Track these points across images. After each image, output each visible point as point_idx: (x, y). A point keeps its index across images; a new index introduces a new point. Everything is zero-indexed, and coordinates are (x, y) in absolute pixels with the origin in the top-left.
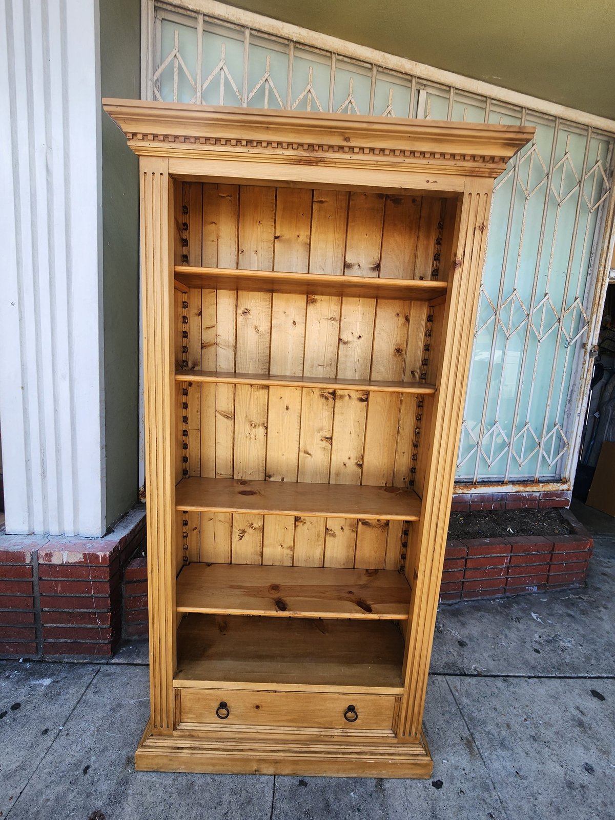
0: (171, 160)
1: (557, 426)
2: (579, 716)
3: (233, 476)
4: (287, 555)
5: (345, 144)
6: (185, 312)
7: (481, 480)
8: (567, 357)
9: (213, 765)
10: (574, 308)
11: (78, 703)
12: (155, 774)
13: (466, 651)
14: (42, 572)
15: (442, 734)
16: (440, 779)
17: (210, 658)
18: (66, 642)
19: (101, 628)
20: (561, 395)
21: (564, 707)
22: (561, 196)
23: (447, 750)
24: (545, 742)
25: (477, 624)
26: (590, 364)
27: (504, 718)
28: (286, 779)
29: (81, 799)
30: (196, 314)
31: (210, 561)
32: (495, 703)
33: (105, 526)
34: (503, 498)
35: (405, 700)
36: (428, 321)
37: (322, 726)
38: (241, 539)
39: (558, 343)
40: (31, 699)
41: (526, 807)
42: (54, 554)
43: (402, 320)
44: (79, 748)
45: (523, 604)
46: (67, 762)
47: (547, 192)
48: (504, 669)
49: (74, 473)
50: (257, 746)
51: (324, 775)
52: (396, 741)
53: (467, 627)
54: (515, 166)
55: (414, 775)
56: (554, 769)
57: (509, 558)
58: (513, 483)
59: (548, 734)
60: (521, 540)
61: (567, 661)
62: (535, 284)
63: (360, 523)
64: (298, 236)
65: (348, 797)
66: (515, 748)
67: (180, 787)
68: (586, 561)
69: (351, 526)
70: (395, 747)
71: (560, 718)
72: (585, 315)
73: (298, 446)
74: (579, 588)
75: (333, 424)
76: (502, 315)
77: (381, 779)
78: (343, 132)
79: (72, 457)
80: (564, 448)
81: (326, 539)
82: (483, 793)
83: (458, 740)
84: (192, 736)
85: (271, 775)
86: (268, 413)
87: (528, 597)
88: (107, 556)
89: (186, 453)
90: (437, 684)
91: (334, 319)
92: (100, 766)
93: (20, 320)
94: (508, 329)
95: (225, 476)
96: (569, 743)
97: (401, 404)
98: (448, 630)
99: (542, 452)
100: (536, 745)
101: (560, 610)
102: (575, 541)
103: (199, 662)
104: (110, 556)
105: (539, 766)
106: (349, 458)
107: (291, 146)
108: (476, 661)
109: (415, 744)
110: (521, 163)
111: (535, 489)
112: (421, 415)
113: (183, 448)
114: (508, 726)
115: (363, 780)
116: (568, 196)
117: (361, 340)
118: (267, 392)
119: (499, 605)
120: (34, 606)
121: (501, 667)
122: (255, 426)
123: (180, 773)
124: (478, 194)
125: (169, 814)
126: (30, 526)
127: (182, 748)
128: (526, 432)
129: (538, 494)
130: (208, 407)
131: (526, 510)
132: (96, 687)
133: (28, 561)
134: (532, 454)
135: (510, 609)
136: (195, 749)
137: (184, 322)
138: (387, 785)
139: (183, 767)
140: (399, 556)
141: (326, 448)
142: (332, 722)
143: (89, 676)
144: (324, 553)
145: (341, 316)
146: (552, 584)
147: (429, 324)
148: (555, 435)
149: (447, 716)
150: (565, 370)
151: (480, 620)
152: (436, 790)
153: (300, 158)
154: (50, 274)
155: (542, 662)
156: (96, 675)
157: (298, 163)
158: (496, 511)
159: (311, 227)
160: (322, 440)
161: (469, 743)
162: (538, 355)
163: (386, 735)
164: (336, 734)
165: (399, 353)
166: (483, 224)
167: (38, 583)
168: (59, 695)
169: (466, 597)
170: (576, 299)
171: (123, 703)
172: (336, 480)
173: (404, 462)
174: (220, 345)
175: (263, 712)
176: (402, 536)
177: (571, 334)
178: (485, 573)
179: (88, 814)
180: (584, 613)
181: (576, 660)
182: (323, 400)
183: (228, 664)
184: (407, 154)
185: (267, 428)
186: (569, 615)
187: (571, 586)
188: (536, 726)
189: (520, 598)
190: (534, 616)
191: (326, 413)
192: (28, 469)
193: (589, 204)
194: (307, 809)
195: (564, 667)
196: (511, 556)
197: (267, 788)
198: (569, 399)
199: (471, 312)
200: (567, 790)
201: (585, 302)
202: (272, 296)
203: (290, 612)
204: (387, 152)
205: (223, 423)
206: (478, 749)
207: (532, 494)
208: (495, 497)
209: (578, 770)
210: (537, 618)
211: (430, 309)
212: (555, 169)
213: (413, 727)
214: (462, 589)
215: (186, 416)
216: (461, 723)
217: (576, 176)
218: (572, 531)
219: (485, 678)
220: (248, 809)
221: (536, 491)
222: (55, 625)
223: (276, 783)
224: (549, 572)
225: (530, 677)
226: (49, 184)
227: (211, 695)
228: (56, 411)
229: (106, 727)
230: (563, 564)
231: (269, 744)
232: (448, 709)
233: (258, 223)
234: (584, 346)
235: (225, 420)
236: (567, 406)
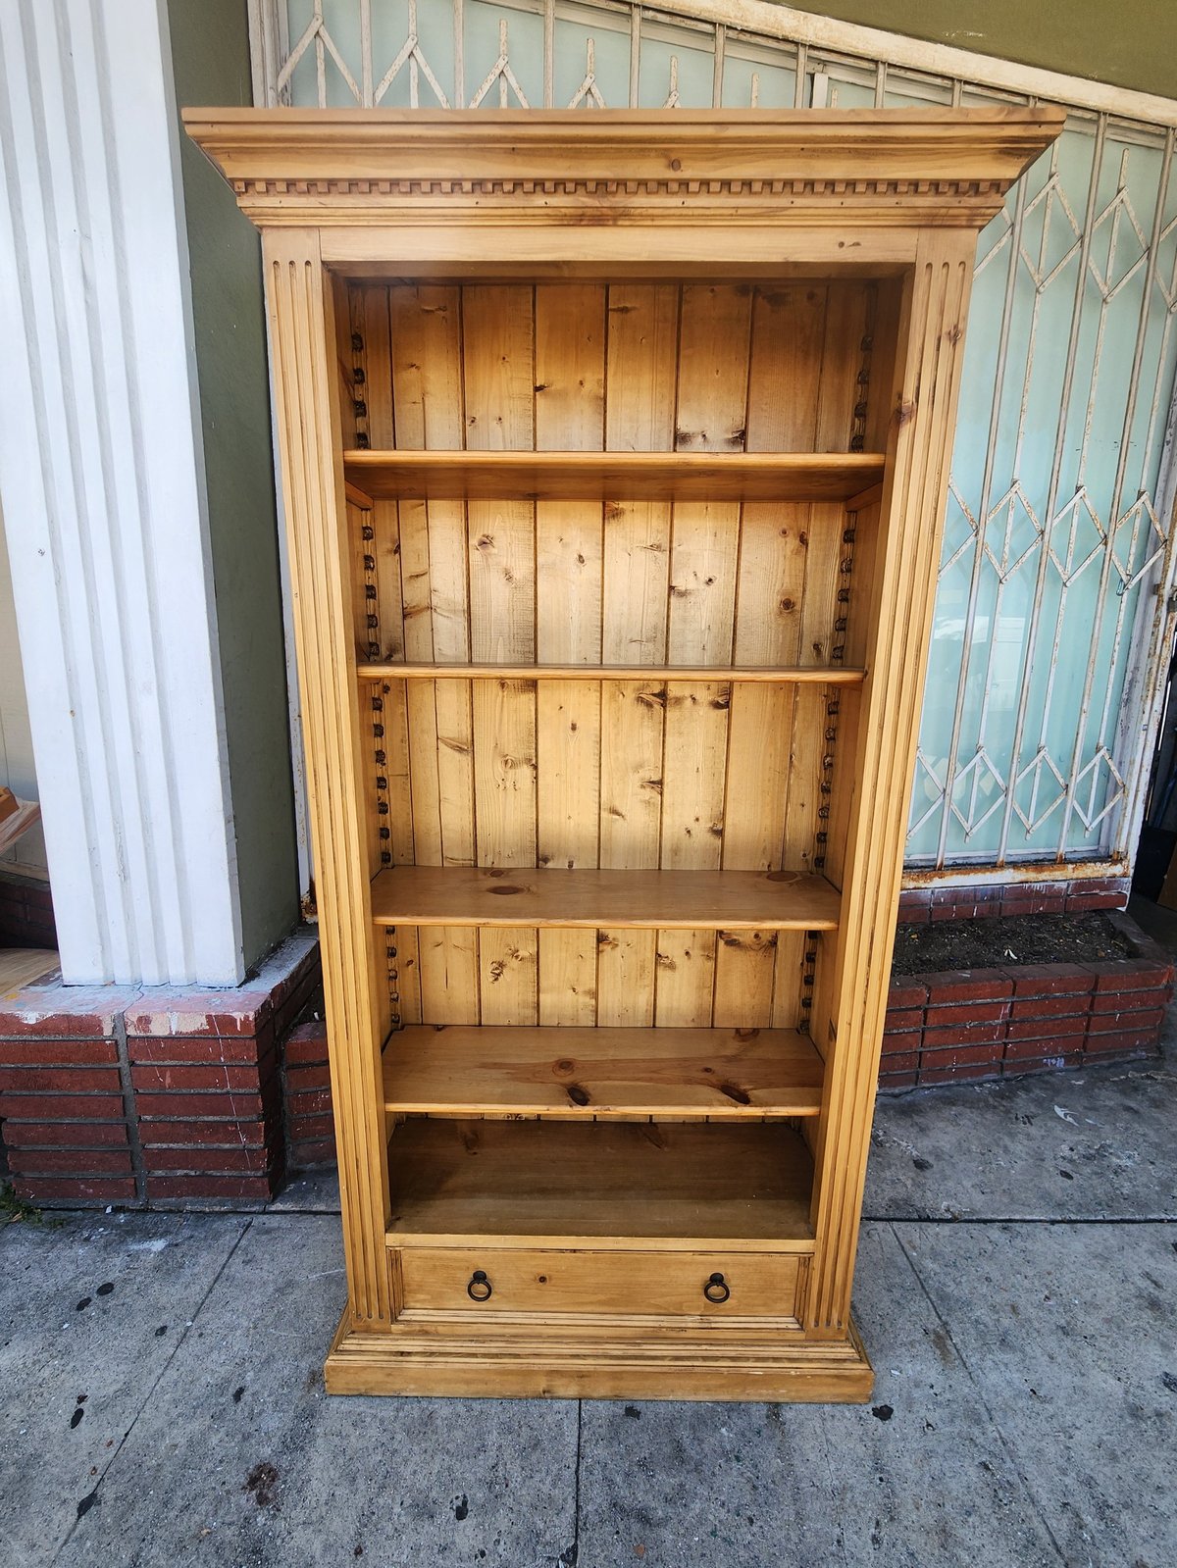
0: (324, 233)
1: (1102, 752)
2: (1151, 1290)
3: (476, 861)
4: (585, 1006)
5: (670, 174)
6: (368, 547)
7: (951, 862)
8: (1122, 613)
9: (467, 1382)
10: (1137, 513)
11: (215, 1282)
12: (362, 1399)
13: (929, 1178)
14: (135, 1052)
15: (887, 1325)
16: (888, 1404)
17: (452, 1194)
18: (186, 1176)
19: (249, 1150)
20: (1110, 691)
21: (1120, 1275)
22: (1109, 282)
23: (898, 1353)
24: (1086, 1337)
25: (950, 1129)
26: (1168, 626)
27: (1005, 1295)
28: (601, 1405)
29: (233, 1444)
30: (389, 552)
31: (442, 1022)
32: (987, 1269)
33: (243, 967)
34: (995, 895)
35: (817, 1263)
36: (845, 541)
37: (662, 1311)
38: (496, 979)
39: (1103, 585)
40: (132, 1276)
41: (1051, 1450)
42: (154, 1018)
43: (793, 542)
44: (224, 1357)
45: (1038, 1091)
46: (204, 1382)
47: (1080, 274)
48: (1003, 1208)
49: (180, 869)
50: (545, 1348)
51: (671, 1398)
52: (801, 1336)
53: (931, 1134)
54: (1013, 225)
55: (838, 1396)
56: (1104, 1385)
57: (1009, 1005)
58: (1015, 865)
59: (1092, 1323)
60: (1033, 971)
61: (1125, 1192)
62: (1056, 468)
63: (721, 943)
64: (581, 383)
65: (718, 1436)
66: (1028, 1349)
67: (408, 1421)
68: (1161, 1007)
69: (704, 948)
70: (801, 1347)
71: (1114, 1293)
72: (1158, 527)
73: (597, 800)
74: (1147, 1059)
75: (663, 754)
76: (989, 535)
77: (777, 1405)
78: (666, 149)
79: (174, 839)
80: (1115, 793)
81: (658, 974)
82: (970, 1427)
83: (919, 1335)
84: (427, 1333)
85: (573, 1399)
86: (537, 740)
87: (1047, 1078)
88: (251, 1019)
89: (386, 819)
90: (876, 1238)
91: (658, 548)
92: (264, 1387)
93: (58, 583)
94: (1002, 562)
95: (461, 862)
96: (1132, 1338)
97: (795, 710)
98: (894, 1142)
99: (1072, 802)
100: (1068, 1342)
101: (1110, 1099)
102: (1139, 969)
103: (431, 1202)
104: (256, 1019)
105: (1075, 1379)
106: (697, 819)
107: (562, 187)
108: (948, 1195)
109: (839, 1341)
110: (1026, 215)
111: (1058, 875)
112: (834, 730)
113: (380, 812)
114: (1014, 1309)
115: (743, 1406)
116: (1125, 281)
117: (712, 586)
118: (533, 698)
119: (990, 1093)
120: (125, 1112)
121: (996, 1205)
122: (514, 765)
123: (407, 1397)
124: (946, 264)
125: (391, 1468)
126: (106, 969)
127: (409, 1354)
128: (1039, 765)
129: (1064, 885)
130: (422, 731)
131: (1040, 916)
132: (246, 1251)
133: (107, 1032)
134: (1052, 809)
135: (1013, 1101)
136: (432, 1354)
137: (367, 568)
138: (788, 1414)
139: (412, 1386)
140: (797, 1002)
141: (652, 801)
142: (681, 1303)
143: (234, 1235)
144: (655, 1000)
145: (671, 542)
146: (1094, 1053)
147: (848, 547)
148: (1097, 769)
149: (897, 1294)
150: (1118, 639)
151: (955, 1121)
152: (880, 1423)
153: (580, 212)
154: (106, 490)
155: (1077, 1195)
156: (245, 1232)
157: (578, 223)
158: (983, 919)
159: (606, 364)
160: (643, 787)
161: (940, 1340)
162: (1062, 612)
163: (783, 1326)
164: (690, 1325)
165: (788, 608)
166: (956, 327)
167: (128, 1070)
168: (180, 1267)
169: (927, 1081)
170: (1140, 494)
171: (297, 1278)
172: (673, 862)
173: (803, 823)
174: (438, 610)
175: (554, 1288)
176: (802, 964)
177: (1130, 567)
178: (962, 1035)
179: (248, 1469)
180: (1157, 1104)
181: (1143, 1191)
182: (642, 709)
183: (484, 1204)
184: (798, 188)
185: (536, 767)
186: (1129, 1109)
187: (1132, 1055)
188: (1068, 1308)
189: (1030, 1080)
190: (1059, 1112)
191: (649, 734)
192: (95, 867)
193: (1166, 295)
194: (642, 1456)
195: (1119, 1202)
196: (1013, 1003)
197: (566, 1421)
198: (1125, 697)
199: (933, 513)
200: (1129, 1421)
201: (1159, 501)
202: (535, 508)
203: (596, 1108)
204: (757, 187)
205: (452, 761)
206: (958, 1350)
207: (1053, 885)
208: (978, 894)
209: (1149, 1385)
210: (1065, 1115)
211: (849, 517)
212: (1096, 225)
213: (834, 1311)
214: (920, 1067)
215: (381, 751)
216: (923, 1304)
217: (1141, 237)
218: (1133, 953)
219: (967, 1225)
220: (534, 1458)
221: (1061, 878)
222: (165, 1146)
223: (583, 1413)
224: (1087, 1030)
225: (1053, 1222)
226: (91, 310)
227: (455, 1260)
228: (137, 754)
229: (269, 1320)
230: (1115, 1015)
231: (566, 1343)
232: (897, 1280)
233: (501, 361)
234: (1156, 589)
235: (457, 755)
236: (1123, 712)
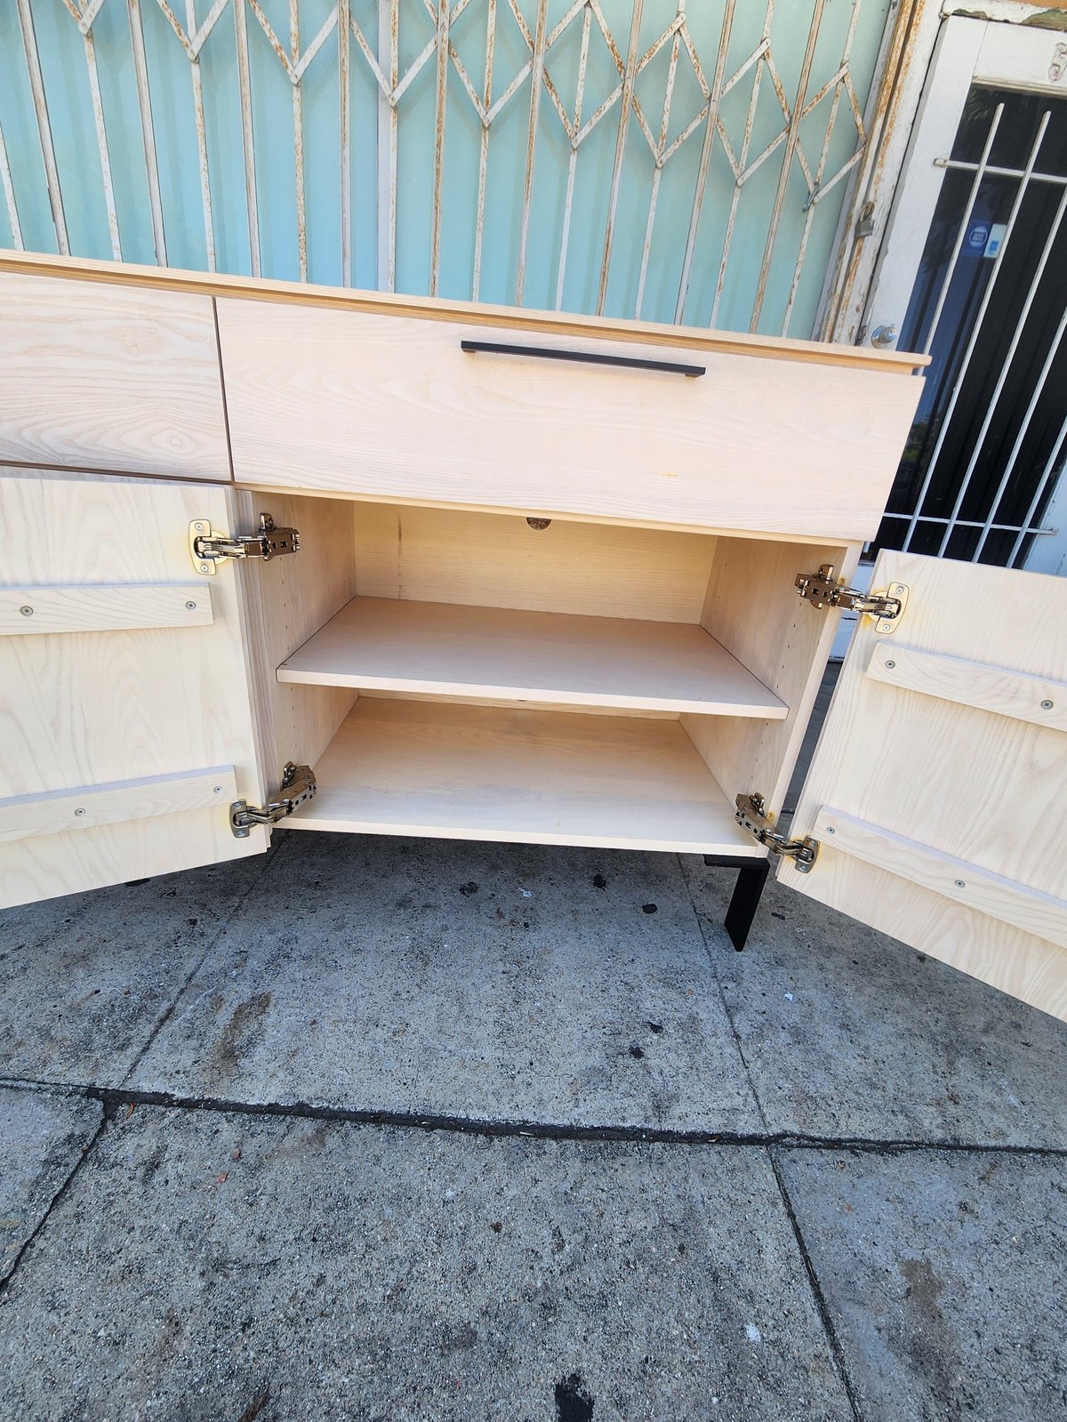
39: (781, 191)
72: (859, 121)
177: (820, 173)
